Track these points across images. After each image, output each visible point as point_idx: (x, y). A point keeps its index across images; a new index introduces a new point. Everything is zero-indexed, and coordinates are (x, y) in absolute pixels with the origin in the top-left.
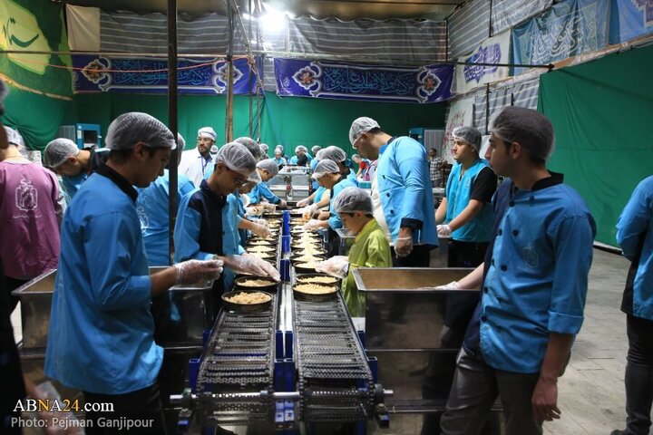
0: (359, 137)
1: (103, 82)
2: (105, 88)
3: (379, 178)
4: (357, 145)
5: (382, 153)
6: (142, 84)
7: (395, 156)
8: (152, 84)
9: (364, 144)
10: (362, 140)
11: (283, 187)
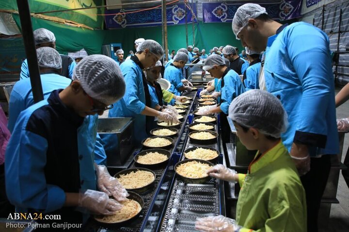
0: (245, 24)
1: (123, 23)
2: (124, 26)
3: (266, 76)
4: (241, 35)
5: (270, 46)
6: (140, 23)
7: (286, 49)
8: (144, 22)
9: (250, 32)
10: (249, 28)
11: (200, 73)
